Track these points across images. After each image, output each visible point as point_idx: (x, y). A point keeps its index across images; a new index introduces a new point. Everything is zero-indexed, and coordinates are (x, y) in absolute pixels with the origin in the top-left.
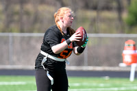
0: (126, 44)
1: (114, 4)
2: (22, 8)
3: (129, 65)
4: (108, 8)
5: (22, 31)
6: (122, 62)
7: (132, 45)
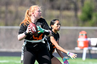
0: (80, 34)
1: (72, 6)
2: (7, 8)
3: (82, 49)
4: (67, 9)
5: (6, 25)
6: (77, 46)
7: (84, 35)
